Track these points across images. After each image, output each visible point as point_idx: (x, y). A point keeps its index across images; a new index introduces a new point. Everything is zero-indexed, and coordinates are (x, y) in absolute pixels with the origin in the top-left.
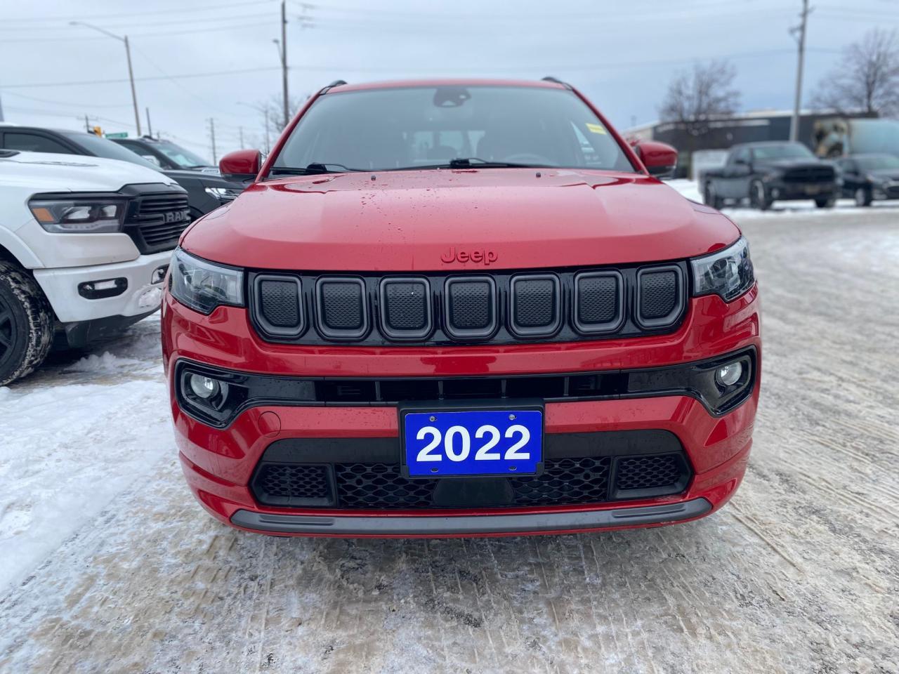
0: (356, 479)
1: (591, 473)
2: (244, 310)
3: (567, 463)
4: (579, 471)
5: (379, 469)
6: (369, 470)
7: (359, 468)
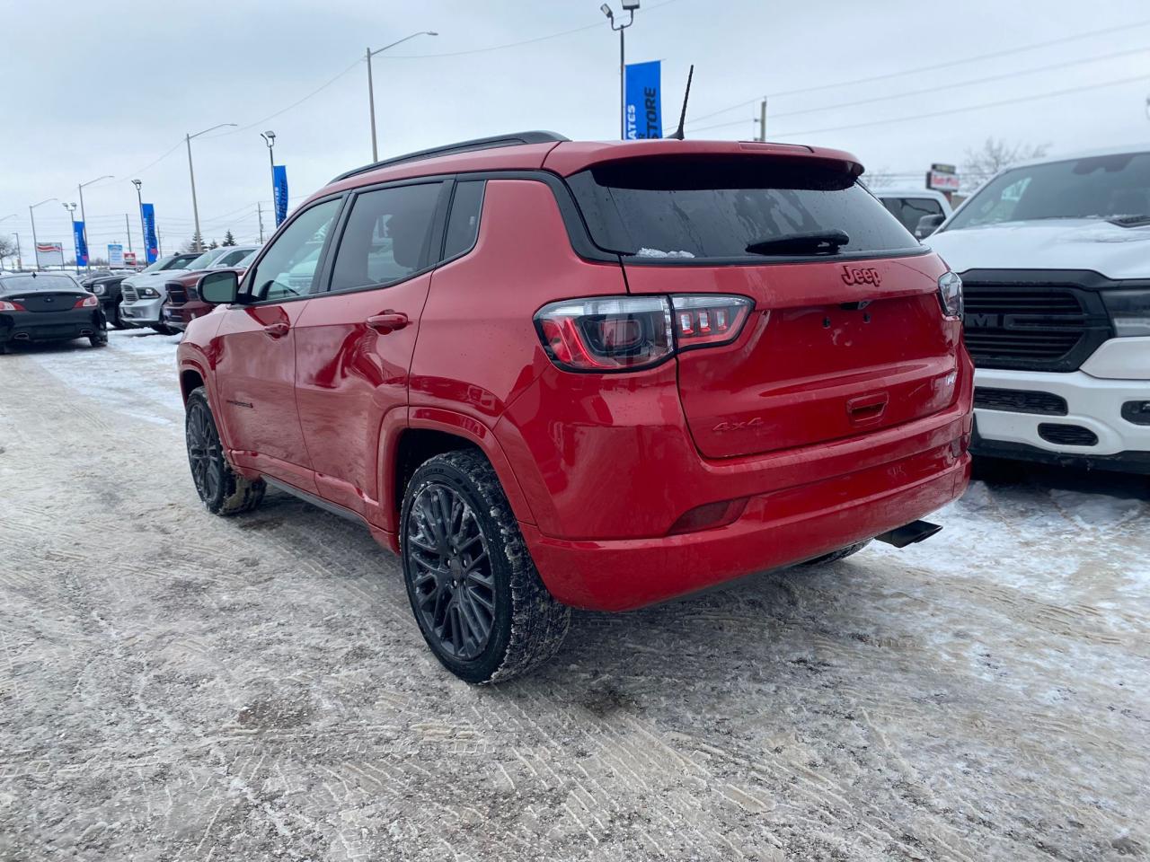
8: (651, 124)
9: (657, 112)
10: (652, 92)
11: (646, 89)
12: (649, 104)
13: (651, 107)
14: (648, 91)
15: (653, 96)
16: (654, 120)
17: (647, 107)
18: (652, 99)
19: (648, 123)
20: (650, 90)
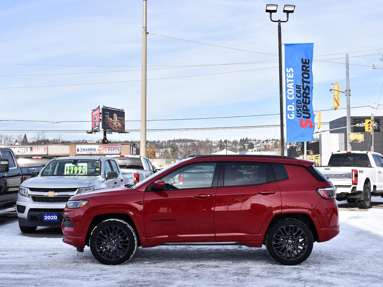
8: (305, 80)
9: (310, 73)
10: (307, 61)
11: (302, 59)
12: (304, 68)
13: (306, 70)
14: (304, 61)
15: (308, 63)
16: (308, 78)
17: (303, 70)
18: (307, 65)
19: (303, 79)
20: (306, 60)
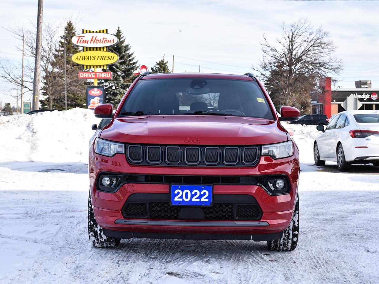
0: (155, 208)
1: (228, 209)
2: (125, 155)
3: (221, 205)
4: (225, 208)
5: (163, 204)
6: (160, 205)
7: (157, 204)
